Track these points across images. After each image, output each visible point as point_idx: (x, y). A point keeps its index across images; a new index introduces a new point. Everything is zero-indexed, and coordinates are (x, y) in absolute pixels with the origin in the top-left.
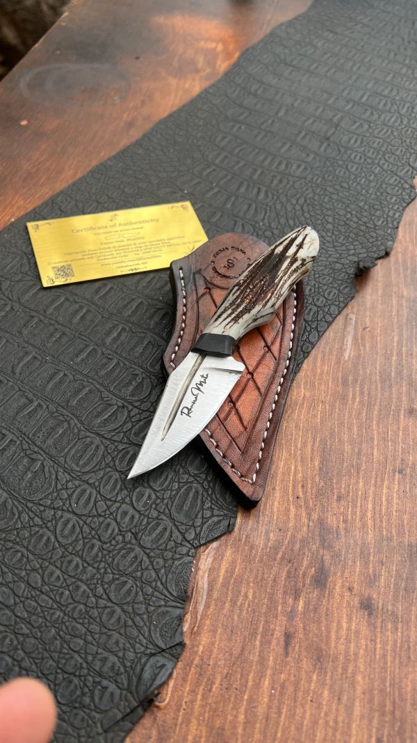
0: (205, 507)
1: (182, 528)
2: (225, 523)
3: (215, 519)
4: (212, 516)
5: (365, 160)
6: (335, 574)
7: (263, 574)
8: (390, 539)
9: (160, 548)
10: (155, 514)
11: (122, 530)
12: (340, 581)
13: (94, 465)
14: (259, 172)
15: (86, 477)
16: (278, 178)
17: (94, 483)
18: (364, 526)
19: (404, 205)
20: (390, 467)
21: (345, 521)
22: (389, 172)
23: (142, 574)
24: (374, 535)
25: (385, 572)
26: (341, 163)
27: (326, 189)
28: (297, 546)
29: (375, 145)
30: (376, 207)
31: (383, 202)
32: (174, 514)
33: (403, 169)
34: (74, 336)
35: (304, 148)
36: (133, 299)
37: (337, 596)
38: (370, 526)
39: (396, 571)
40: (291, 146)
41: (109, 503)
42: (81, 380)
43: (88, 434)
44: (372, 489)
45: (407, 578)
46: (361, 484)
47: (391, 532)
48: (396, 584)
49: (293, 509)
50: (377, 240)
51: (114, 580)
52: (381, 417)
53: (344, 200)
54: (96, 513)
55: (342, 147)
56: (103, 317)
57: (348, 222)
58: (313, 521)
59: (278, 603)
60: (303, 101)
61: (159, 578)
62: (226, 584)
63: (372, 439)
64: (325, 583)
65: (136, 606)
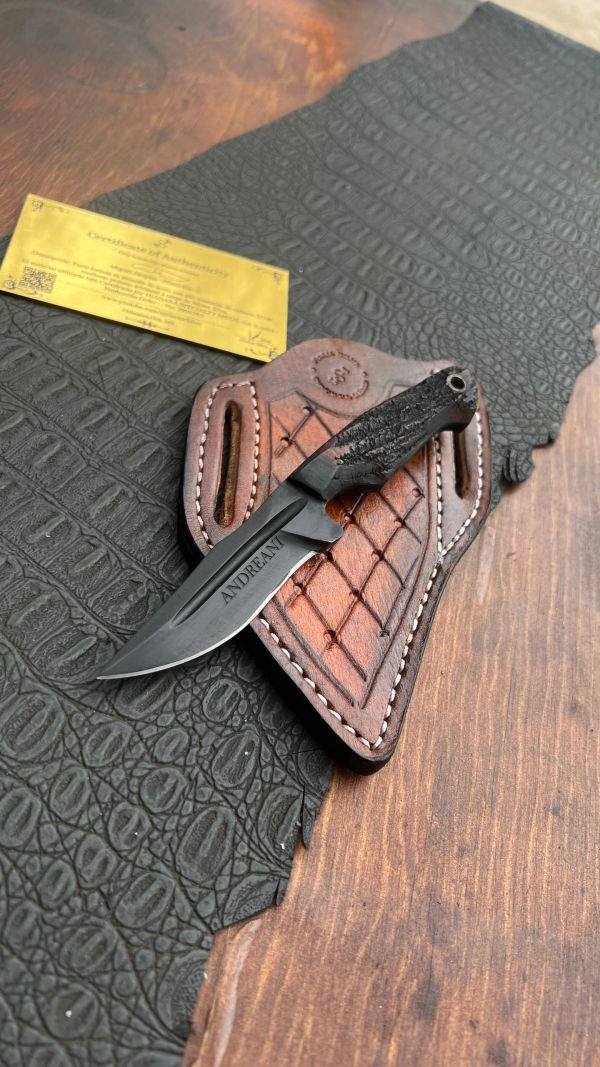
0: (237, 855)
1: (194, 891)
2: (270, 888)
3: (254, 879)
4: (249, 872)
5: (526, 284)
6: (450, 993)
7: (332, 987)
8: (537, 934)
9: (151, 928)
10: (146, 859)
11: (83, 885)
12: (457, 1008)
13: (43, 749)
14: (367, 267)
15: (25, 772)
16: (397, 282)
17: (39, 786)
18: (498, 905)
19: (579, 368)
20: (540, 802)
21: (469, 895)
22: (559, 311)
23: (113, 979)
24: (514, 924)
25: (529, 992)
26: (491, 279)
27: (466, 318)
28: (391, 937)
29: (542, 263)
30: (538, 362)
31: (548, 356)
32: (182, 862)
33: (578, 311)
34: (33, 491)
35: (439, 243)
36: (145, 442)
37: (451, 1036)
38: (507, 905)
39: (546, 992)
40: (419, 236)
41: (64, 829)
42: (37, 578)
43: (39, 686)
44: (513, 838)
45: (561, 1007)
46: (496, 828)
47: (539, 920)
48: (544, 1018)
49: (387, 867)
50: (537, 417)
51: (58, 987)
52: (531, 712)
53: (492, 341)
54: (37, 847)
55: (495, 255)
56: (89, 465)
57: (496, 378)
58: (419, 893)
59: (354, 1045)
60: (440, 169)
61: (143, 989)
62: (267, 1005)
63: (516, 749)
64: (434, 1011)
65: (95, 1045)
